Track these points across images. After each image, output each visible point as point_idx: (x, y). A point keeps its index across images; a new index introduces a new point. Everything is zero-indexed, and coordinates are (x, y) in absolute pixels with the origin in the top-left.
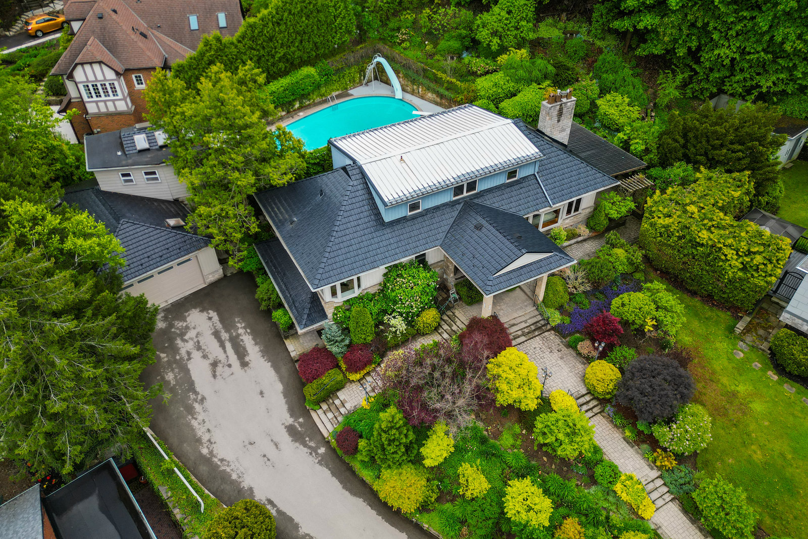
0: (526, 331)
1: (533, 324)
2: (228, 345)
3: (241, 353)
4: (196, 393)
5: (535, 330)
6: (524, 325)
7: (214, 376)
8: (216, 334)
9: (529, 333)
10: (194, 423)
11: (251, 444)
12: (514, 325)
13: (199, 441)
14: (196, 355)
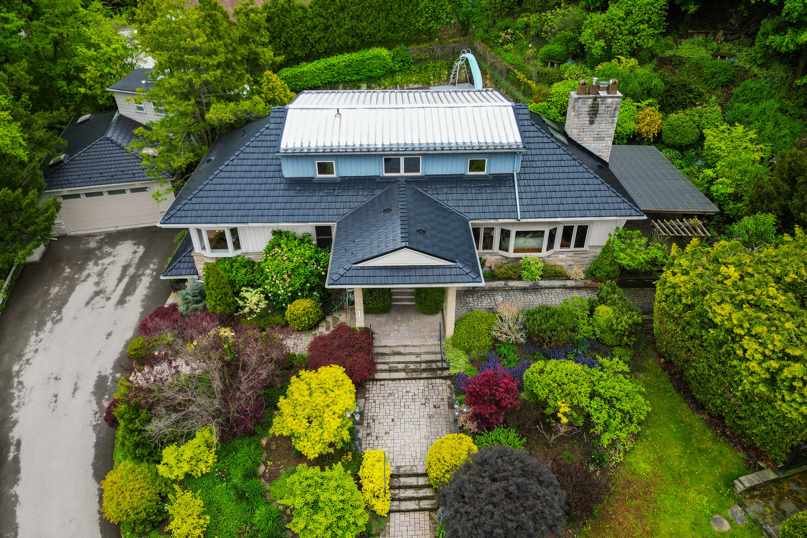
0: (412, 366)
1: (426, 362)
2: (126, 280)
3: (129, 290)
4: (59, 312)
5: (425, 370)
6: (413, 358)
7: (88, 303)
8: (125, 268)
9: (414, 371)
10: (33, 339)
11: (56, 379)
12: (399, 354)
13: (20, 356)
14: (94, 279)
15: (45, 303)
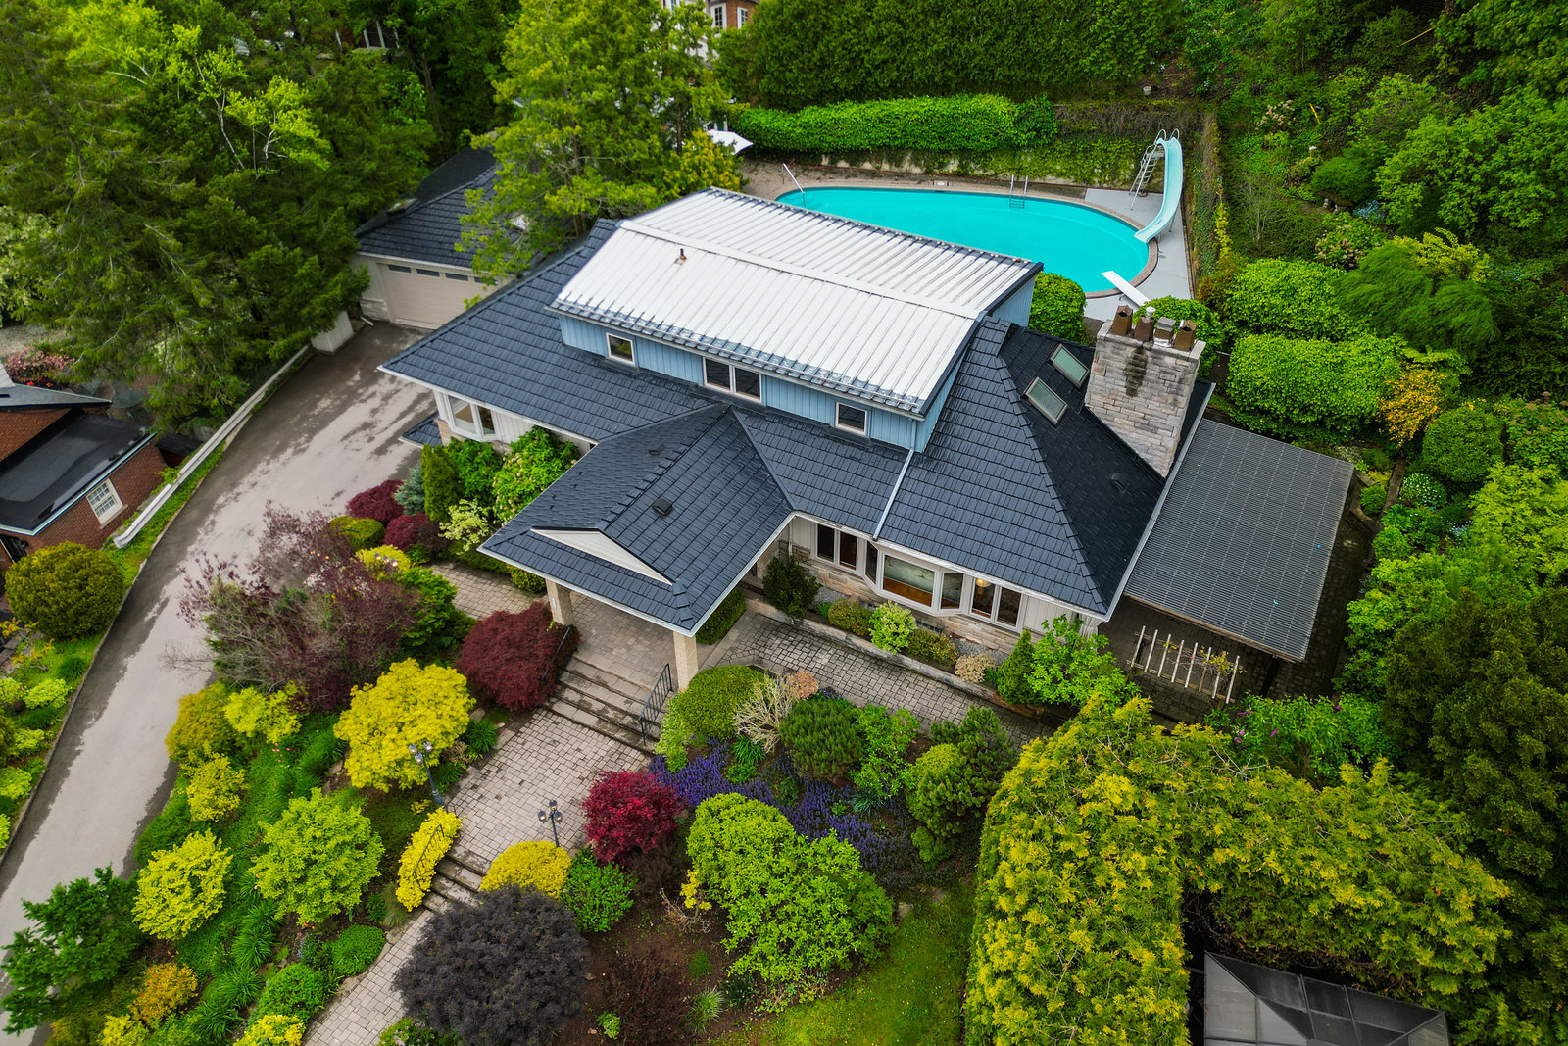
2: (407, 418)
4: (308, 440)
7: (346, 438)
8: (420, 397)
10: (262, 466)
11: (249, 534)
12: (604, 685)
13: (235, 485)
14: (375, 403)
15: (305, 417)
